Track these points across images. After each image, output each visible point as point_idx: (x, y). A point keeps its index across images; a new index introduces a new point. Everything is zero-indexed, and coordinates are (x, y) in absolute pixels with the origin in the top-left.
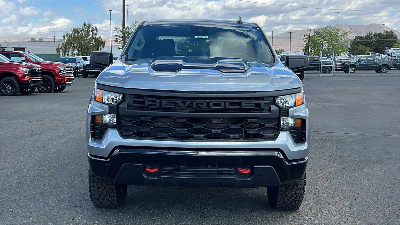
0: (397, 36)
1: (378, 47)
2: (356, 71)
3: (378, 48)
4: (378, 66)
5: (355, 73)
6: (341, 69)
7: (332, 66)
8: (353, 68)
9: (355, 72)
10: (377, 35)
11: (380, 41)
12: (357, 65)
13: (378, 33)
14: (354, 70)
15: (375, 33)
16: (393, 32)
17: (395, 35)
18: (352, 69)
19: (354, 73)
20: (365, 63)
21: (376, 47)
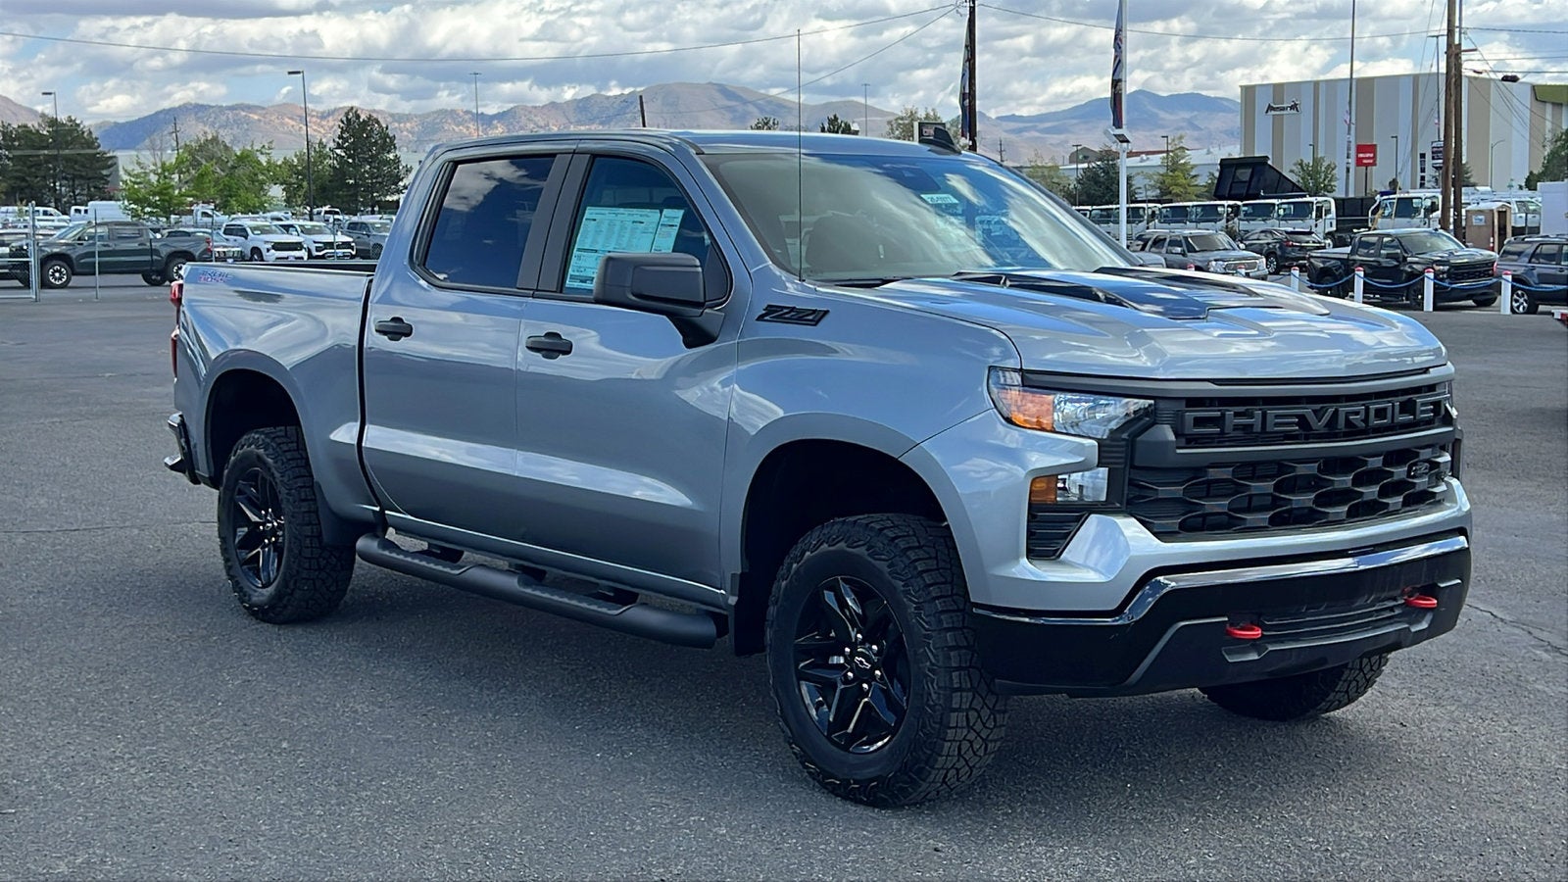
0: (97, 139)
1: (23, 180)
2: (75, 280)
3: (23, 184)
4: (155, 257)
5: (70, 288)
6: (7, 271)
7: (28, 262)
8: (61, 267)
9: (70, 285)
10: (11, 132)
11: (30, 156)
12: (74, 256)
13: (16, 126)
14: (67, 274)
15: (6, 125)
16: (78, 122)
17: (85, 134)
18: (57, 271)
19: (63, 286)
20: (105, 246)
21: (18, 182)
